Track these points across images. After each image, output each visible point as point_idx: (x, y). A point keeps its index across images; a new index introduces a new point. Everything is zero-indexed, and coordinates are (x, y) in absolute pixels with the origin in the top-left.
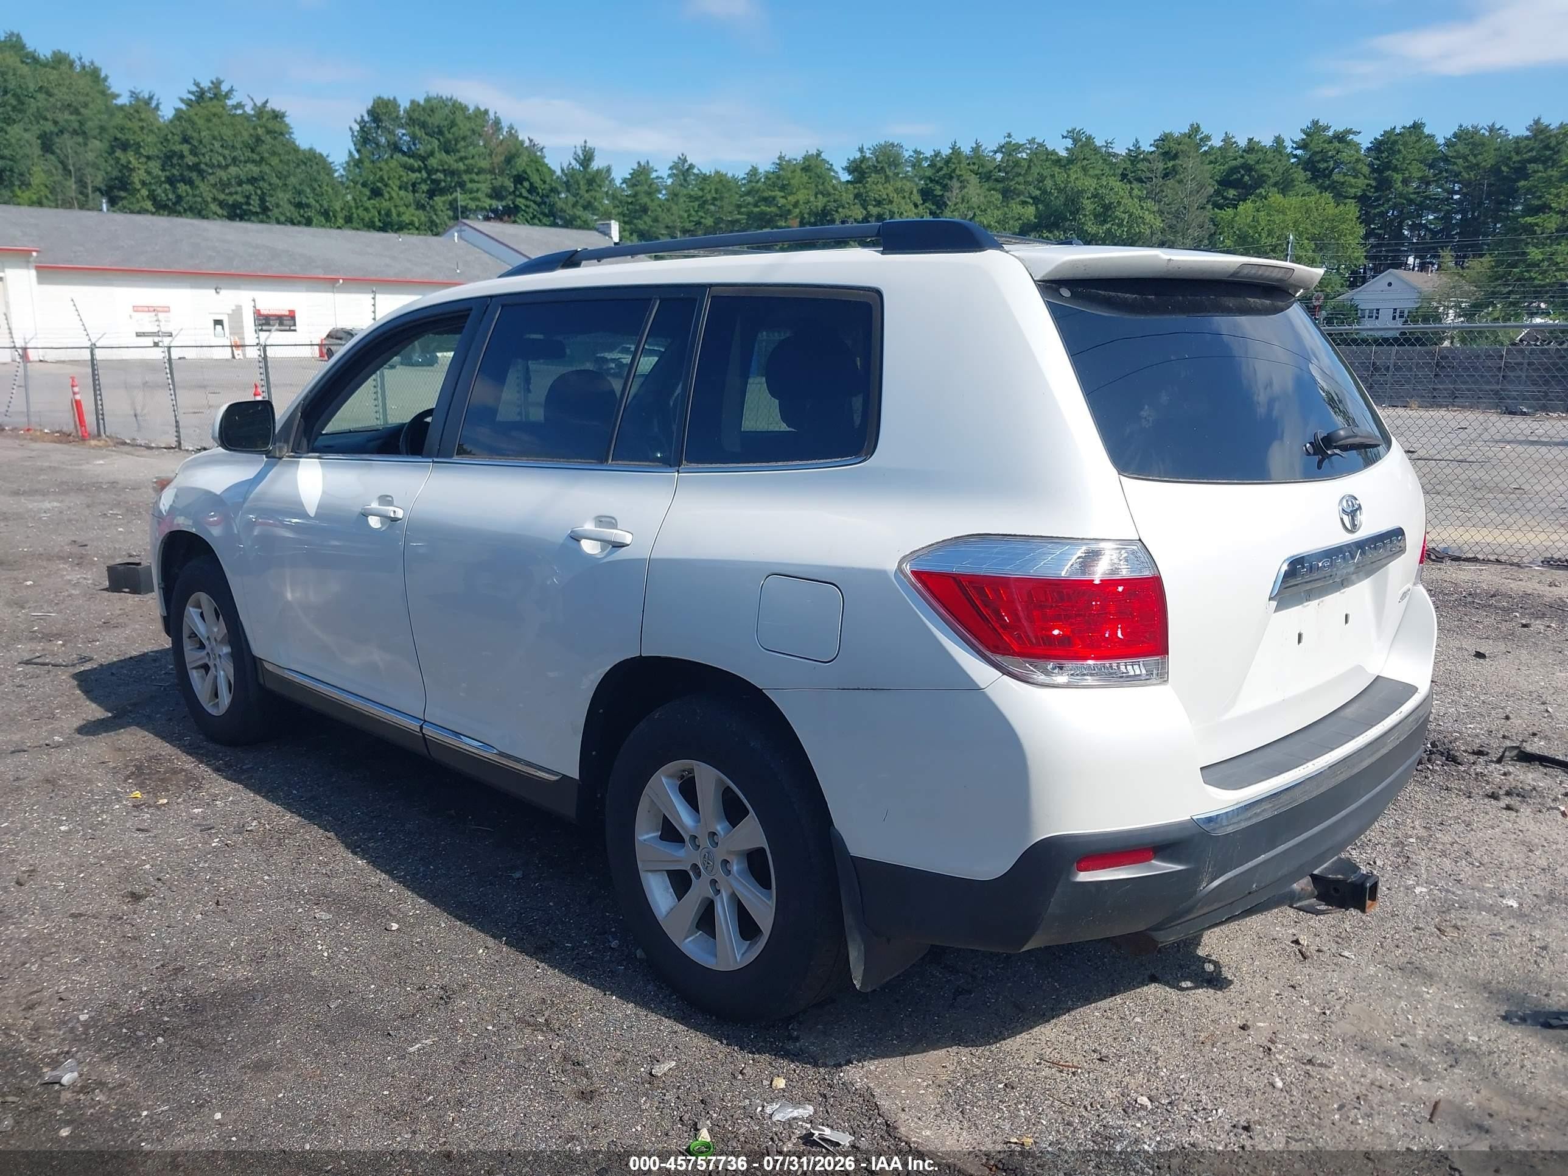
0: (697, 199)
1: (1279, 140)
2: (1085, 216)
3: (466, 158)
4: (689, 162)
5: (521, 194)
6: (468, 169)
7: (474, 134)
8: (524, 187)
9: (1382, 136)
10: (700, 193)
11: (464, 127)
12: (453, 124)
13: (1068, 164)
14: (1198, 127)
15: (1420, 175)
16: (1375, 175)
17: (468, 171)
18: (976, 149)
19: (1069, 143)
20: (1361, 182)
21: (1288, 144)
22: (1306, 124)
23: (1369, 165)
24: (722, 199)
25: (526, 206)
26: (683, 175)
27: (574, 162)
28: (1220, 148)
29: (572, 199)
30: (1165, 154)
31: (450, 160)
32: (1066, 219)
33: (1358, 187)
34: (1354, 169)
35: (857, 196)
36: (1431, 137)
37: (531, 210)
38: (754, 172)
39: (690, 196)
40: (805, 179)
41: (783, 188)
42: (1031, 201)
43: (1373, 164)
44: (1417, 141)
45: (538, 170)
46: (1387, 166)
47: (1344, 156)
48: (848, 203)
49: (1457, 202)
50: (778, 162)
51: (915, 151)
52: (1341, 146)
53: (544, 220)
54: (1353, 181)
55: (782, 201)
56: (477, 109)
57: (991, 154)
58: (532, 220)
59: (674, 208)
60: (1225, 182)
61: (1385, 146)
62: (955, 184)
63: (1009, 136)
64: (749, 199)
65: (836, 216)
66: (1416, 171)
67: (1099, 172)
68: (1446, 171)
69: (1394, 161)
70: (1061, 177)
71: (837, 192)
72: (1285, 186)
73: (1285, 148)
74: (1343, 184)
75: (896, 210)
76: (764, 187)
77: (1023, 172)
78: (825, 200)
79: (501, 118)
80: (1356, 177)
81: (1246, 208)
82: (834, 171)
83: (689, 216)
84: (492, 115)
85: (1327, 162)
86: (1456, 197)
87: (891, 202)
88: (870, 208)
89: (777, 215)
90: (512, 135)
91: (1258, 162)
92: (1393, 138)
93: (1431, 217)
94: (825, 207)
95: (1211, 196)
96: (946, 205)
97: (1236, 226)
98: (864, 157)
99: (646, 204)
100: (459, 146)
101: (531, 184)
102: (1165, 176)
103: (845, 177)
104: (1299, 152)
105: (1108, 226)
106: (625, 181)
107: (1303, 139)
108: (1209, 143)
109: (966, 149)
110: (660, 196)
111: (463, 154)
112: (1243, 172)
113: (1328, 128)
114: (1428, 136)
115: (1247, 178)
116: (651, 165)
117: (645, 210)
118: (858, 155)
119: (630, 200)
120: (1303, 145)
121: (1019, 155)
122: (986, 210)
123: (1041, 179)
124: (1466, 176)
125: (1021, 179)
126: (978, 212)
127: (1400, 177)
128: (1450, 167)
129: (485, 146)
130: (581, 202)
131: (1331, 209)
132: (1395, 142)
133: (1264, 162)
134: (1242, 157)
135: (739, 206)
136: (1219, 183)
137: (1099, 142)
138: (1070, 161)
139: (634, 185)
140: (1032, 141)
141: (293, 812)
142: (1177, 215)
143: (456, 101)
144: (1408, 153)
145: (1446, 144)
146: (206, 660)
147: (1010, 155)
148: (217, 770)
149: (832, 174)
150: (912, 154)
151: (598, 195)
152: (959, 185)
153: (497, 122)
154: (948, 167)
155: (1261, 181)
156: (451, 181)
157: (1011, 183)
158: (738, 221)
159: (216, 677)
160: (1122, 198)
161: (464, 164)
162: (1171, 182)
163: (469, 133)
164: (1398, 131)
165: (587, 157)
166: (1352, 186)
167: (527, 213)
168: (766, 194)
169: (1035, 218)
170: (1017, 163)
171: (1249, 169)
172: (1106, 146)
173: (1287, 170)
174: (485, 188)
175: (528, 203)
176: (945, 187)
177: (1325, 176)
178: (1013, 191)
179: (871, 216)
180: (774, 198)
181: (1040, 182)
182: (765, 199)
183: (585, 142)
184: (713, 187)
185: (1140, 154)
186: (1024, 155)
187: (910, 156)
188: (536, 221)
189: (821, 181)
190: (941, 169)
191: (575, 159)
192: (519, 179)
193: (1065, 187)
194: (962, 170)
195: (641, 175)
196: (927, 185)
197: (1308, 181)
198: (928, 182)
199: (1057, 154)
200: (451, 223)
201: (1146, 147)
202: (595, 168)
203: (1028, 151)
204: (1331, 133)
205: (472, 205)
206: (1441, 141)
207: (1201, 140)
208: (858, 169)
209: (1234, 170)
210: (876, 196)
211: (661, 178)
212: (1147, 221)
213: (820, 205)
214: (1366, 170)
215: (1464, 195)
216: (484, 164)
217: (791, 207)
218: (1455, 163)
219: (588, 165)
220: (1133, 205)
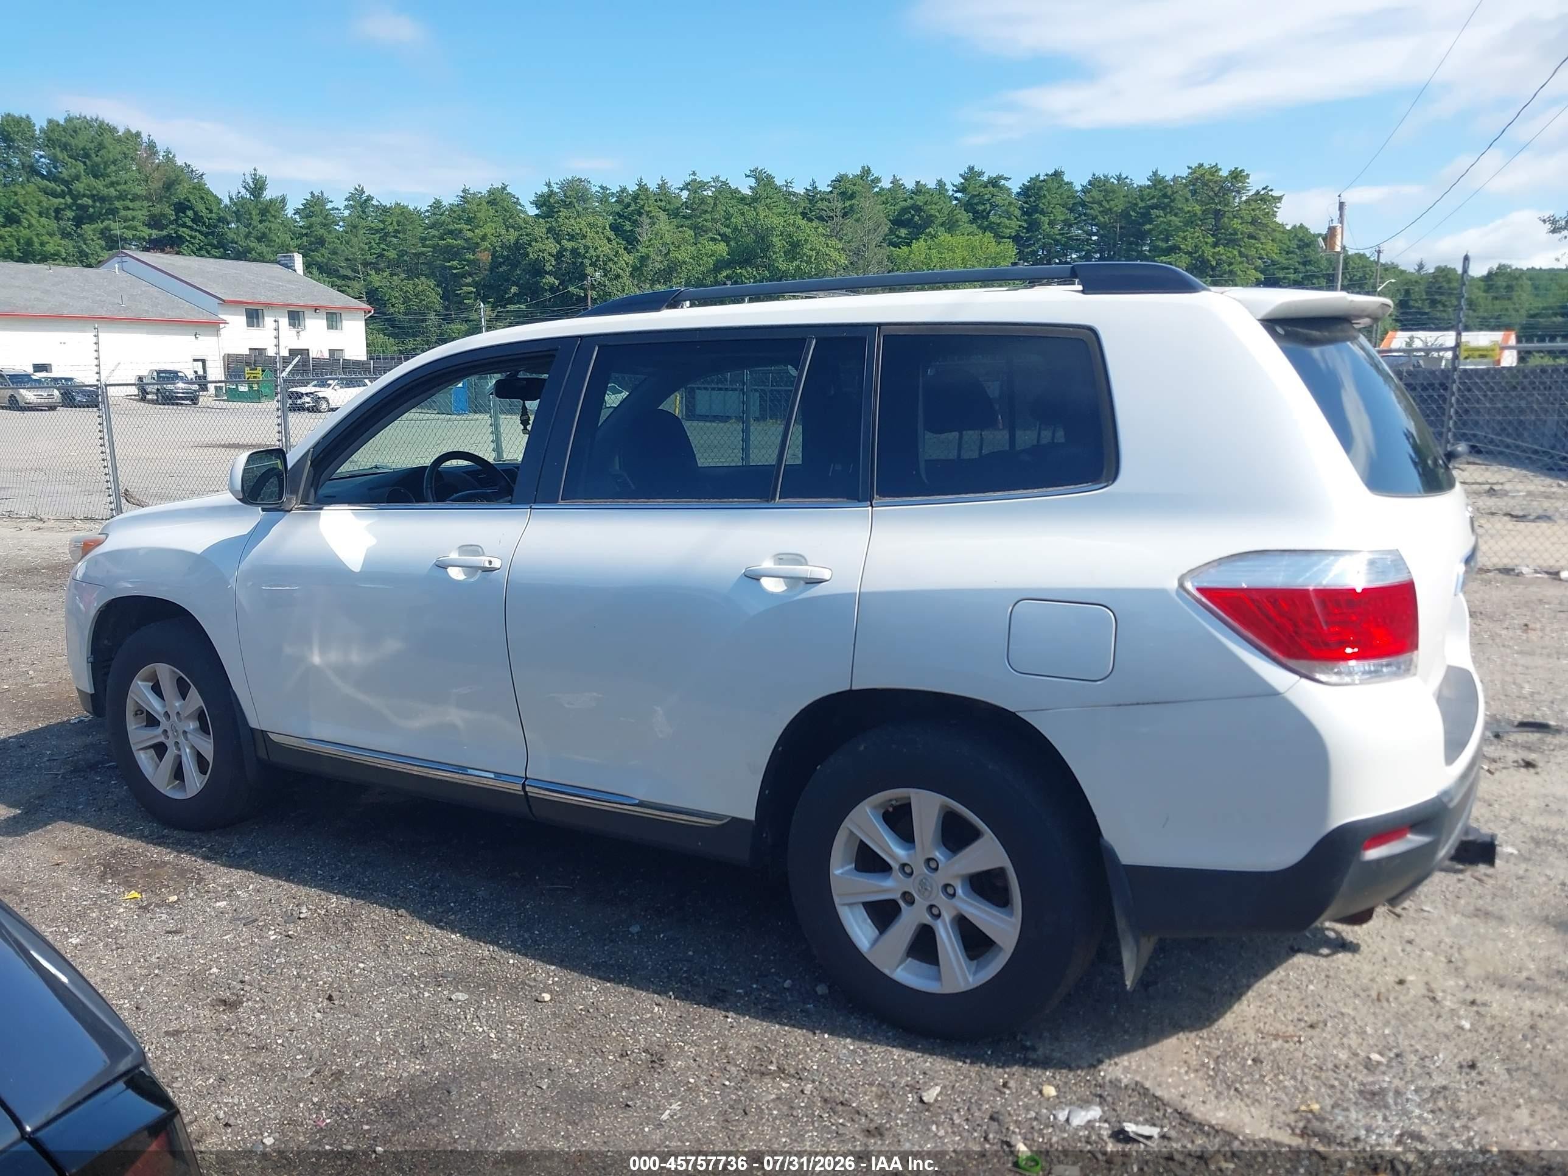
0: (377, 231)
1: (941, 184)
2: (775, 253)
3: (118, 183)
4: (367, 194)
5: (185, 223)
6: (121, 194)
7: (126, 158)
8: (188, 217)
9: (1029, 182)
10: (381, 226)
11: (114, 151)
12: (101, 146)
13: (751, 203)
14: (869, 169)
15: (1063, 218)
16: (1026, 217)
17: (121, 197)
18: (662, 186)
19: (752, 182)
20: (1015, 224)
21: (949, 187)
22: (964, 169)
23: (1019, 209)
24: (404, 233)
25: (191, 237)
26: (361, 207)
27: (243, 191)
28: (889, 190)
29: (244, 230)
30: (843, 194)
31: (99, 185)
32: (756, 256)
33: (1012, 228)
34: (1008, 212)
35: (549, 230)
36: (1070, 184)
37: (197, 241)
38: (437, 205)
39: (371, 229)
40: (492, 212)
41: (469, 221)
42: (720, 238)
43: (1023, 208)
44: (1059, 187)
45: (202, 198)
46: (1035, 209)
47: (998, 200)
48: (541, 237)
49: (1095, 243)
50: (462, 195)
51: (601, 187)
52: (995, 190)
53: (213, 252)
54: (1007, 222)
55: (469, 234)
56: (128, 131)
57: (677, 191)
58: (198, 252)
59: (354, 240)
60: (898, 222)
61: (1032, 191)
62: (645, 220)
63: (694, 174)
64: (434, 232)
65: (530, 250)
66: (1060, 214)
67: (781, 210)
68: (1085, 214)
69: (1041, 205)
70: (750, 215)
71: (528, 226)
72: (951, 226)
73: (947, 190)
74: (999, 224)
75: (591, 245)
76: (449, 220)
77: (709, 210)
78: (517, 234)
79: (155, 140)
80: (1009, 219)
81: (919, 245)
82: (520, 205)
83: (370, 248)
84: (145, 138)
85: (984, 204)
86: (1095, 238)
87: (584, 237)
88: (564, 242)
89: (464, 248)
90: (169, 158)
91: (926, 204)
92: (1038, 184)
93: (1074, 256)
94: (517, 240)
95: (886, 235)
96: (638, 241)
97: (910, 263)
98: (552, 191)
99: (322, 236)
100: (109, 170)
101: (196, 213)
102: (845, 215)
103: (533, 211)
104: (959, 195)
105: (797, 263)
106: (297, 212)
107: (962, 184)
108: (880, 185)
109: (653, 186)
110: (337, 227)
111: (114, 179)
112: (913, 212)
113: (981, 174)
114: (1067, 183)
115: (917, 218)
116: (325, 195)
117: (321, 242)
118: (546, 190)
119: (304, 232)
120: (962, 189)
121: (705, 193)
122: (679, 246)
123: (728, 217)
124: (1102, 220)
125: (708, 216)
126: (672, 248)
127: (1046, 220)
128: (1088, 211)
129: (139, 171)
130: (255, 233)
131: (993, 248)
132: (1040, 188)
133: (931, 203)
134: (912, 198)
135: (424, 239)
136: (894, 222)
137: (779, 182)
138: (755, 199)
139: (308, 216)
140: (716, 179)
141: (337, 894)
142: (857, 253)
143: (102, 123)
144: (1052, 198)
145: (1083, 191)
146: (162, 739)
147: (696, 192)
148: (206, 858)
149: (519, 207)
150: (599, 189)
151: (273, 226)
152: (649, 221)
153: (152, 146)
154: (636, 203)
155: (929, 221)
156: (101, 208)
157: (699, 220)
158: (423, 253)
159: (180, 756)
160: (809, 236)
161: (116, 190)
162: (849, 222)
163: (119, 157)
164: (1042, 178)
165: (258, 186)
166: (1007, 227)
167: (192, 243)
168: (451, 227)
169: (728, 255)
170: (703, 201)
171: (918, 209)
172: (786, 186)
173: (952, 211)
174: (141, 215)
175: (194, 233)
176: (635, 223)
177: (983, 217)
178: (701, 228)
179: (566, 250)
180: (461, 231)
181: (727, 219)
182: (451, 232)
183: (255, 170)
184: (395, 220)
185: (817, 194)
186: (710, 194)
187: (597, 191)
188: (204, 252)
189: (508, 215)
190: (629, 205)
191: (245, 187)
192: (181, 208)
193: (755, 225)
194: (651, 207)
195: (315, 206)
196: (616, 220)
197: (971, 222)
198: (617, 217)
199: (740, 192)
200: (105, 255)
201: (824, 187)
202: (268, 198)
203: (714, 189)
204: (985, 179)
205: (129, 234)
206: (1079, 188)
207: (872, 181)
208: (546, 203)
209: (905, 210)
210: (570, 230)
211: (337, 209)
212: (833, 258)
213: (512, 239)
214: (1018, 213)
215: (1101, 237)
216: (140, 190)
217: (479, 241)
218: (1092, 208)
219: (260, 195)
220: (818, 242)
